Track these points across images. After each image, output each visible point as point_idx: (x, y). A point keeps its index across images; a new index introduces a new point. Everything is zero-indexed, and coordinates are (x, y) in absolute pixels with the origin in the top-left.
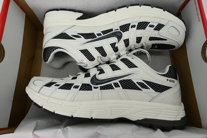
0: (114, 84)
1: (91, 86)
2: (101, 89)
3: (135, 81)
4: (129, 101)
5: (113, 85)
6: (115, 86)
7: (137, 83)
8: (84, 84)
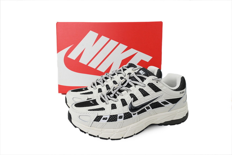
0: (146, 107)
1: (131, 114)
2: (138, 114)
3: (160, 102)
4: (156, 115)
5: (146, 109)
6: (147, 109)
7: (161, 102)
8: (126, 113)
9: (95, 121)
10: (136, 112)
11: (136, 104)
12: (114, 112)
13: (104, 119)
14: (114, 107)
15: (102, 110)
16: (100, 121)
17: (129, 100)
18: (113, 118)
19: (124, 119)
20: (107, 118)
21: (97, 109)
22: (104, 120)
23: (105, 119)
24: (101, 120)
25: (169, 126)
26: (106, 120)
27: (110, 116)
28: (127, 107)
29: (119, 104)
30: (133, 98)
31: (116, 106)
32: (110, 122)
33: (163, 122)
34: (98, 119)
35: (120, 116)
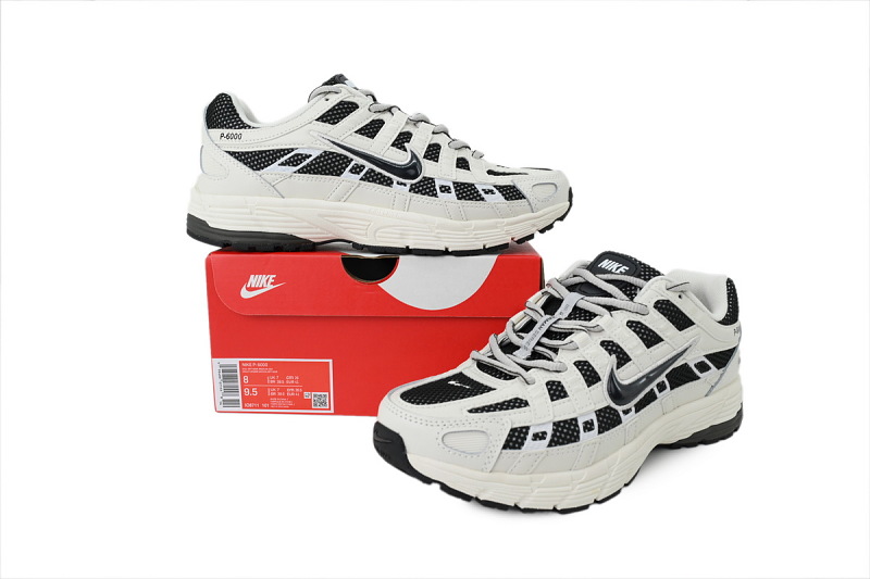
9: (504, 447)
10: (631, 405)
11: (627, 376)
12: (563, 410)
13: (537, 437)
14: (557, 391)
15: (519, 407)
16: (523, 448)
17: (603, 363)
18: (565, 433)
19: (600, 432)
20: (545, 433)
21: (498, 404)
22: (538, 442)
23: (539, 436)
24: (526, 443)
25: (702, 448)
26: (543, 441)
27: (554, 424)
28: (600, 388)
29: (572, 380)
30: (614, 356)
31: (563, 387)
32: (558, 447)
33: (686, 435)
34: (516, 439)
35: (586, 423)
